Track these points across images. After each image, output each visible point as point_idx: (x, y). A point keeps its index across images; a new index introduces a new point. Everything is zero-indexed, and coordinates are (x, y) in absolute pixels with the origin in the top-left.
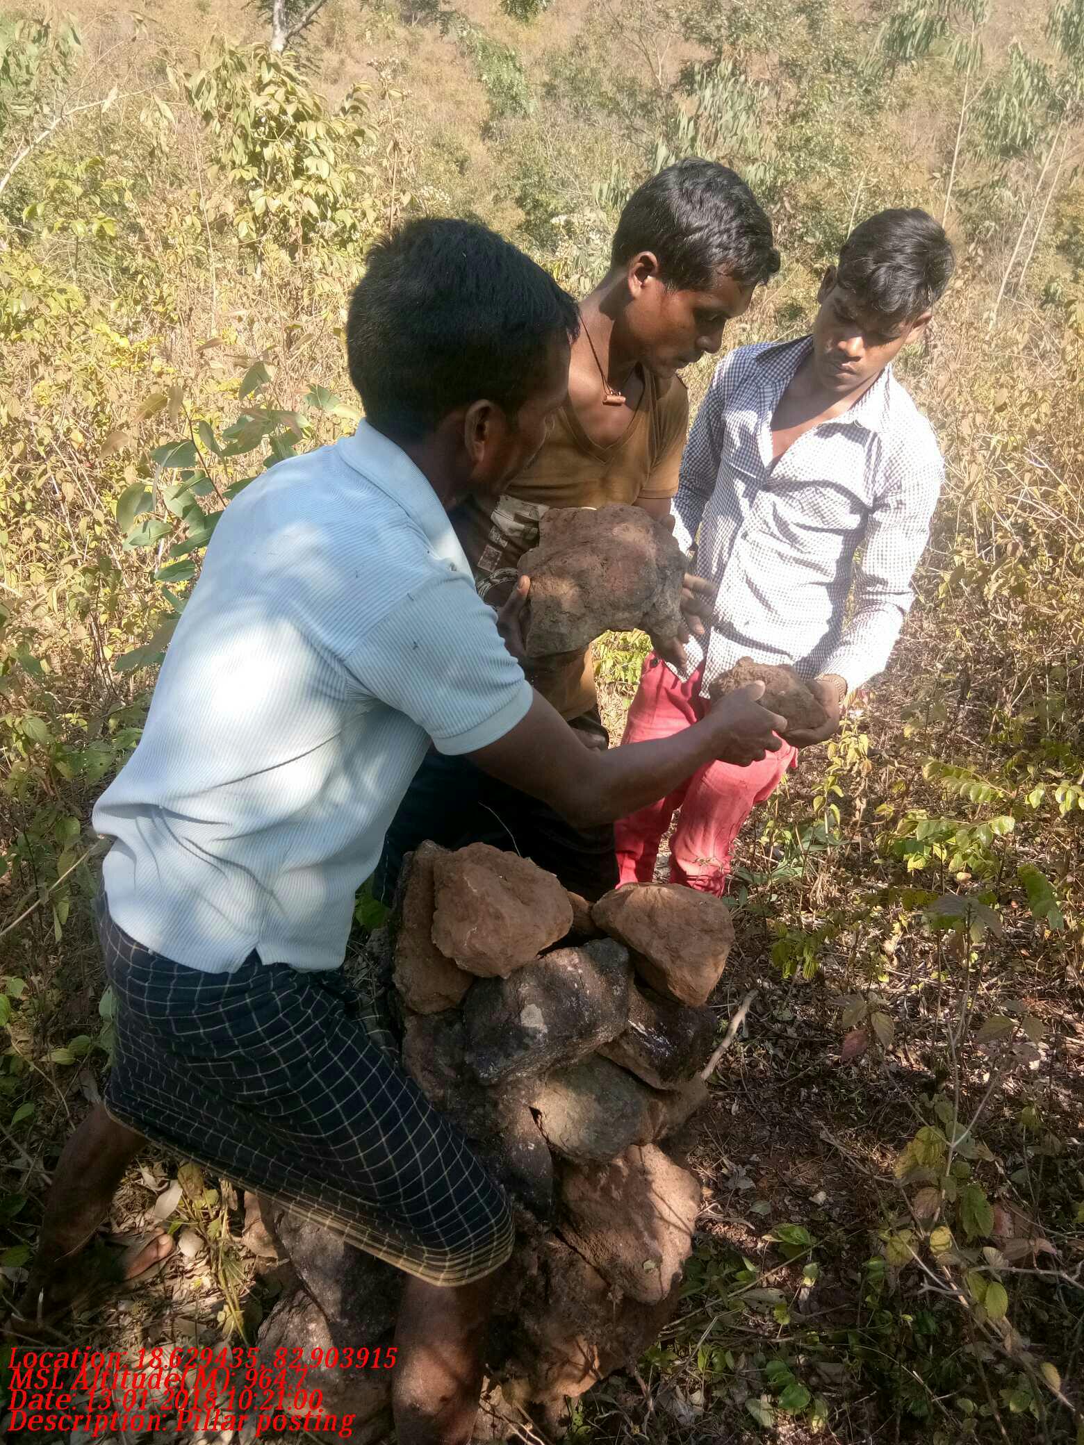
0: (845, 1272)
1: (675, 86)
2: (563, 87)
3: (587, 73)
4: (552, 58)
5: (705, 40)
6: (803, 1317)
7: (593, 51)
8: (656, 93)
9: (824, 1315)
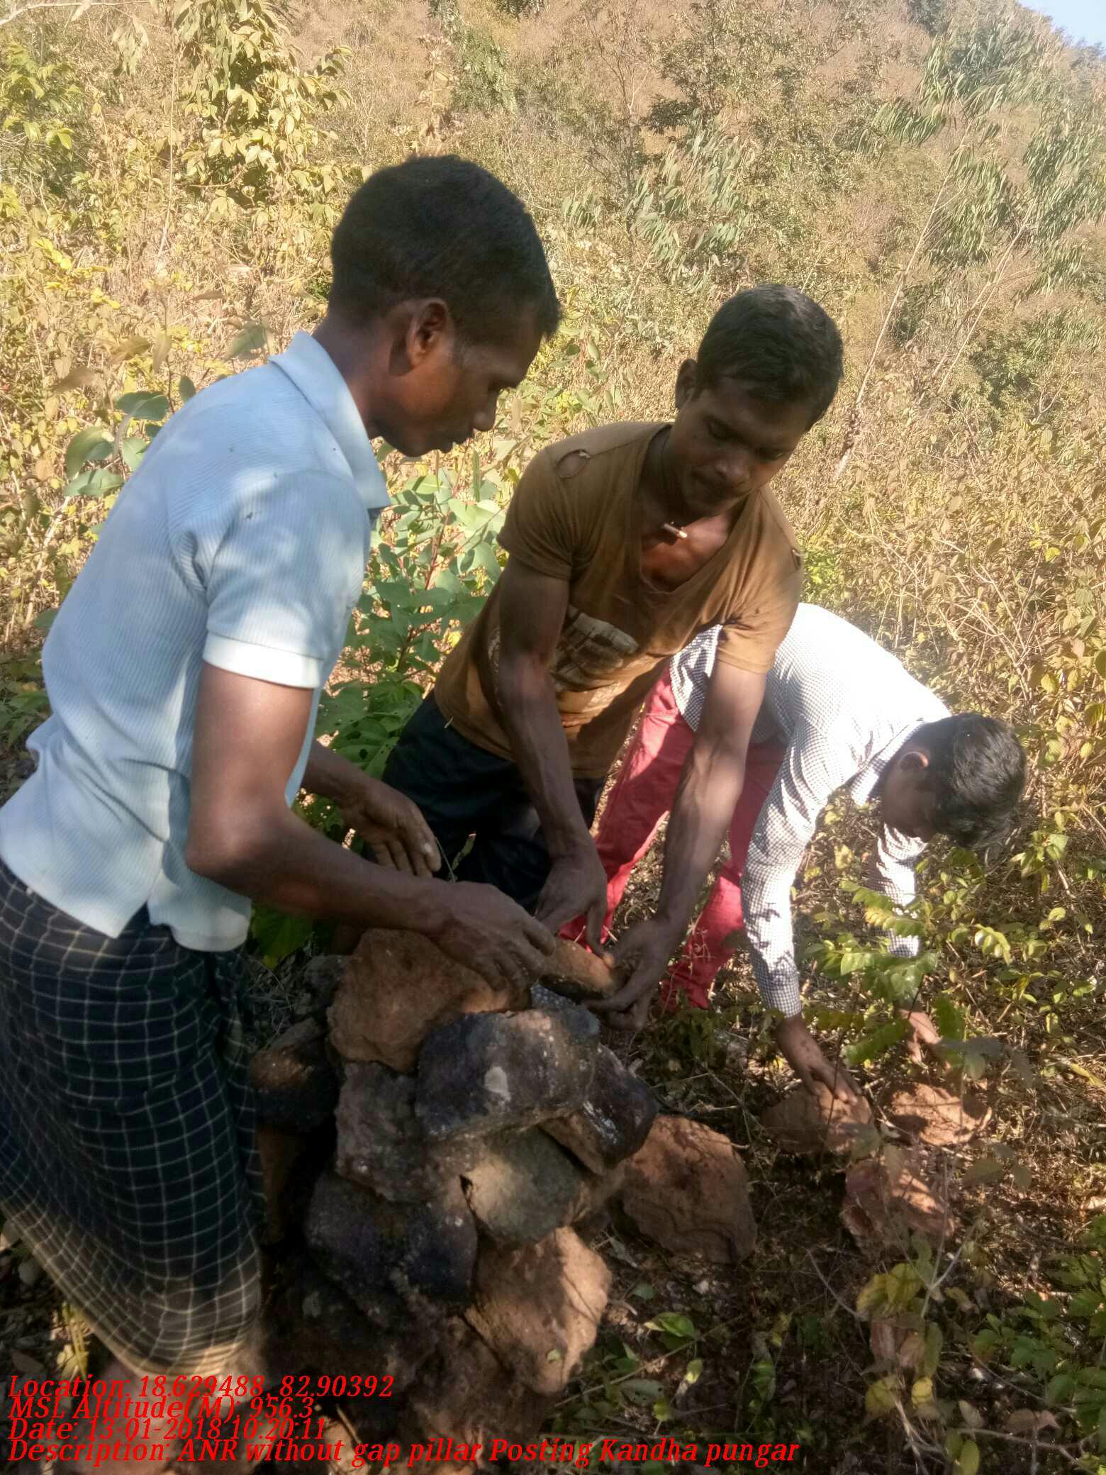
0: (725, 1370)
1: (644, 120)
2: (531, 95)
3: (558, 86)
4: (525, 63)
5: (682, 81)
6: (681, 1414)
7: (566, 65)
8: (624, 122)
9: (700, 1414)
